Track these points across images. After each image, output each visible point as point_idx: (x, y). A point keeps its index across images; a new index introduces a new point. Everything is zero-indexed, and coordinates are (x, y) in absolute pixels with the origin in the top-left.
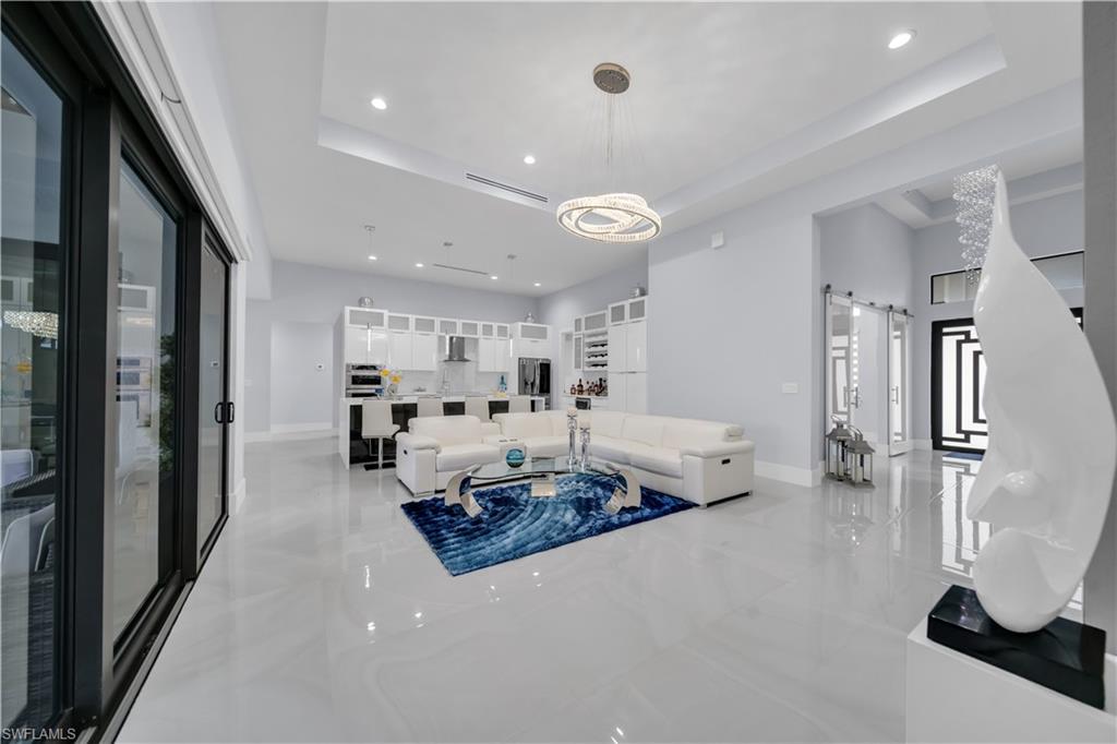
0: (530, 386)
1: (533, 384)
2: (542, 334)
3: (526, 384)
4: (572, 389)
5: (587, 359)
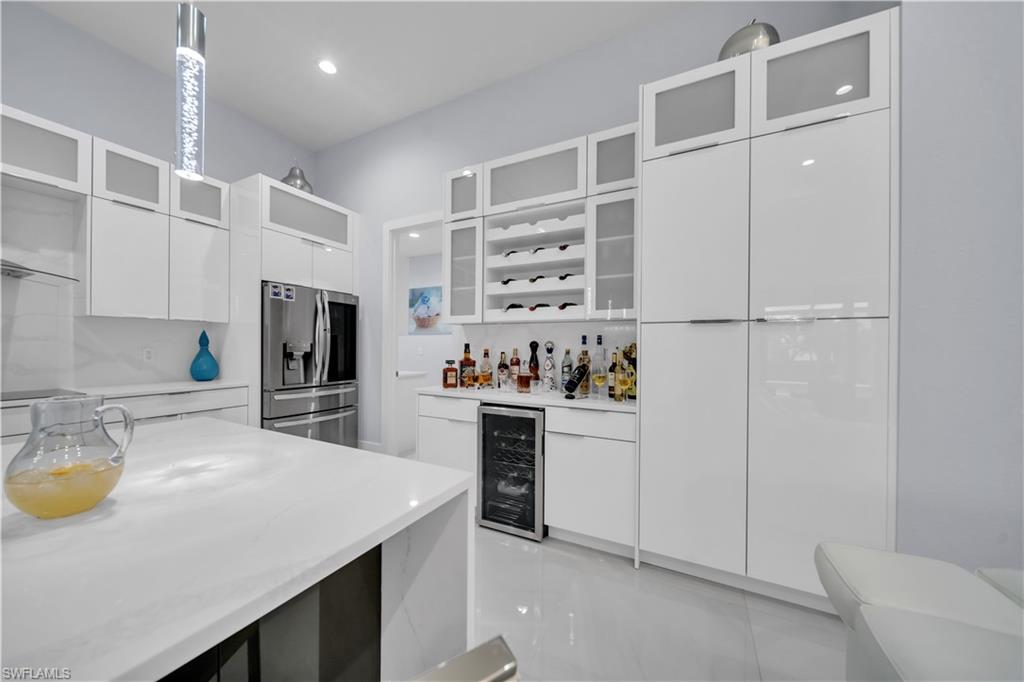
0: (298, 365)
1: (308, 357)
2: (336, 229)
3: (288, 356)
4: (446, 372)
5: (498, 289)
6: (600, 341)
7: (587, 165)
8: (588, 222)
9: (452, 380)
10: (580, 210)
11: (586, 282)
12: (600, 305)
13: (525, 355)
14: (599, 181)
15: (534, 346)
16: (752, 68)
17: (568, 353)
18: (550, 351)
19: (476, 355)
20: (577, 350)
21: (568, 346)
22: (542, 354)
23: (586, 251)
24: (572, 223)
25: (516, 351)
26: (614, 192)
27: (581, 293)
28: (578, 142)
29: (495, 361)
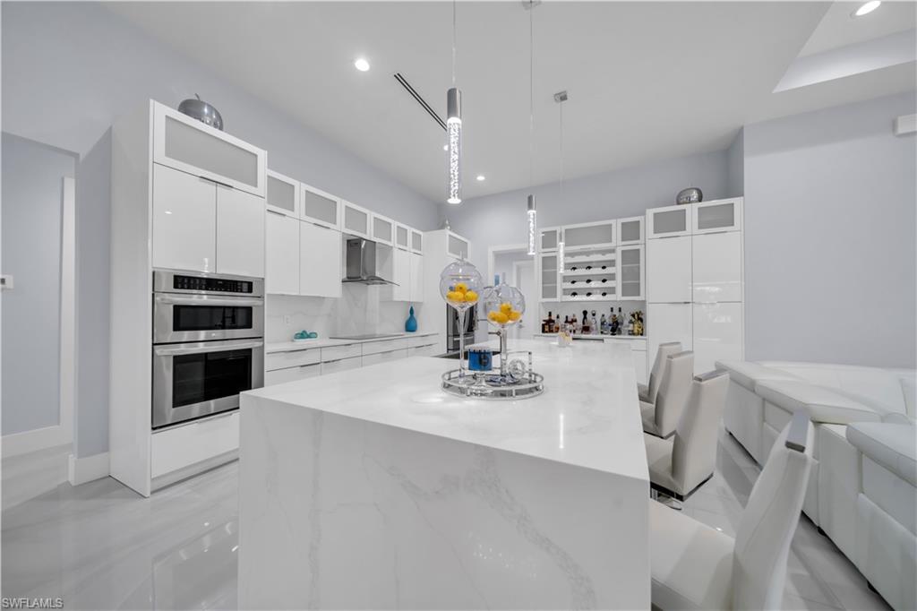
4: (543, 325)
5: (569, 285)
6: (620, 310)
7: (617, 232)
8: (618, 257)
9: (547, 330)
10: (613, 251)
11: (617, 284)
12: (624, 294)
13: (580, 318)
14: (623, 240)
15: (585, 313)
16: (692, 211)
17: (603, 316)
18: (594, 315)
19: (554, 317)
20: (608, 315)
21: (604, 312)
22: (589, 316)
23: (617, 270)
24: (608, 257)
25: (574, 316)
26: (630, 245)
27: (614, 288)
28: (612, 222)
29: (562, 319)
